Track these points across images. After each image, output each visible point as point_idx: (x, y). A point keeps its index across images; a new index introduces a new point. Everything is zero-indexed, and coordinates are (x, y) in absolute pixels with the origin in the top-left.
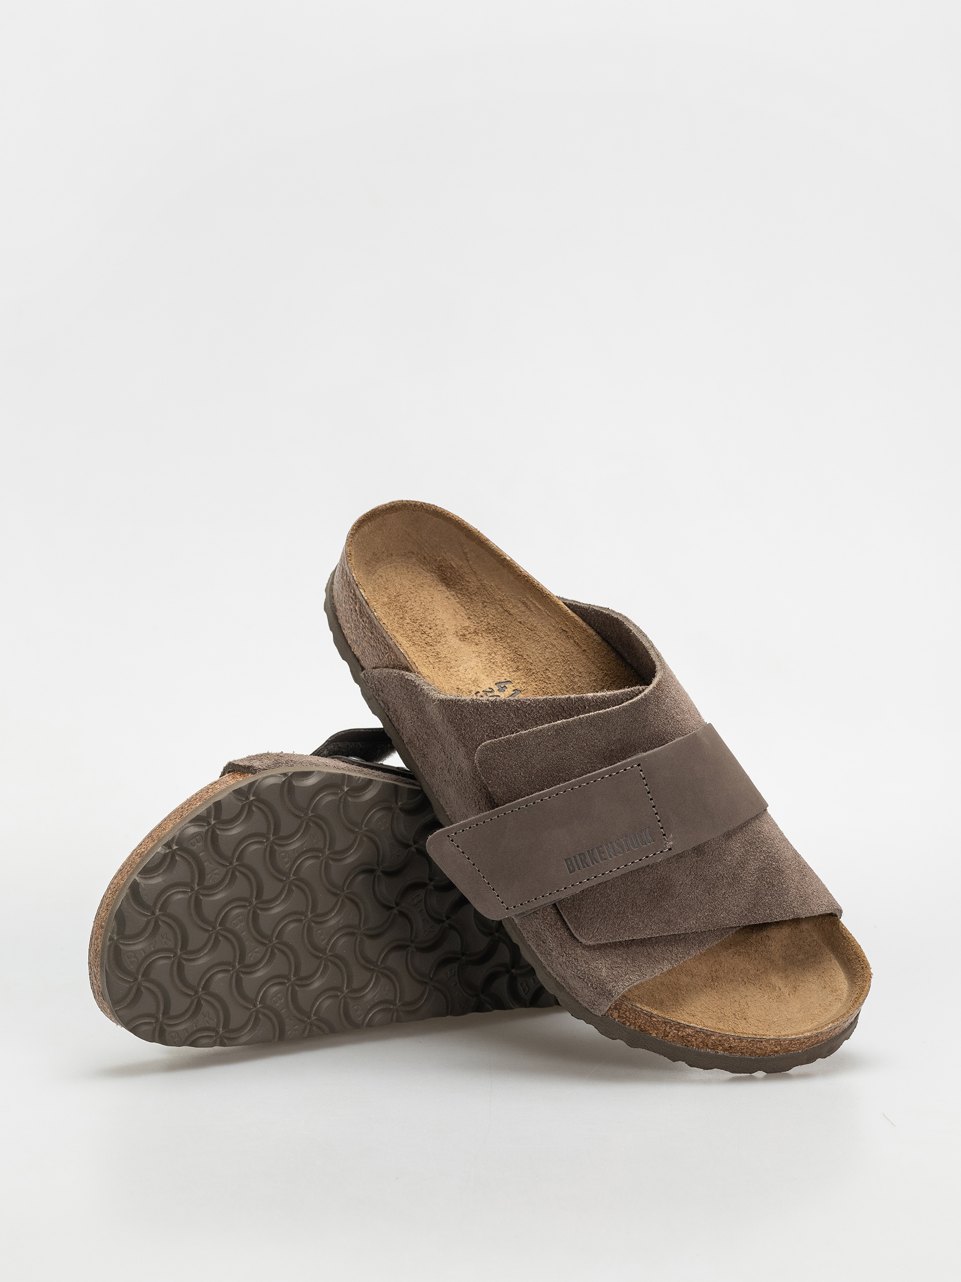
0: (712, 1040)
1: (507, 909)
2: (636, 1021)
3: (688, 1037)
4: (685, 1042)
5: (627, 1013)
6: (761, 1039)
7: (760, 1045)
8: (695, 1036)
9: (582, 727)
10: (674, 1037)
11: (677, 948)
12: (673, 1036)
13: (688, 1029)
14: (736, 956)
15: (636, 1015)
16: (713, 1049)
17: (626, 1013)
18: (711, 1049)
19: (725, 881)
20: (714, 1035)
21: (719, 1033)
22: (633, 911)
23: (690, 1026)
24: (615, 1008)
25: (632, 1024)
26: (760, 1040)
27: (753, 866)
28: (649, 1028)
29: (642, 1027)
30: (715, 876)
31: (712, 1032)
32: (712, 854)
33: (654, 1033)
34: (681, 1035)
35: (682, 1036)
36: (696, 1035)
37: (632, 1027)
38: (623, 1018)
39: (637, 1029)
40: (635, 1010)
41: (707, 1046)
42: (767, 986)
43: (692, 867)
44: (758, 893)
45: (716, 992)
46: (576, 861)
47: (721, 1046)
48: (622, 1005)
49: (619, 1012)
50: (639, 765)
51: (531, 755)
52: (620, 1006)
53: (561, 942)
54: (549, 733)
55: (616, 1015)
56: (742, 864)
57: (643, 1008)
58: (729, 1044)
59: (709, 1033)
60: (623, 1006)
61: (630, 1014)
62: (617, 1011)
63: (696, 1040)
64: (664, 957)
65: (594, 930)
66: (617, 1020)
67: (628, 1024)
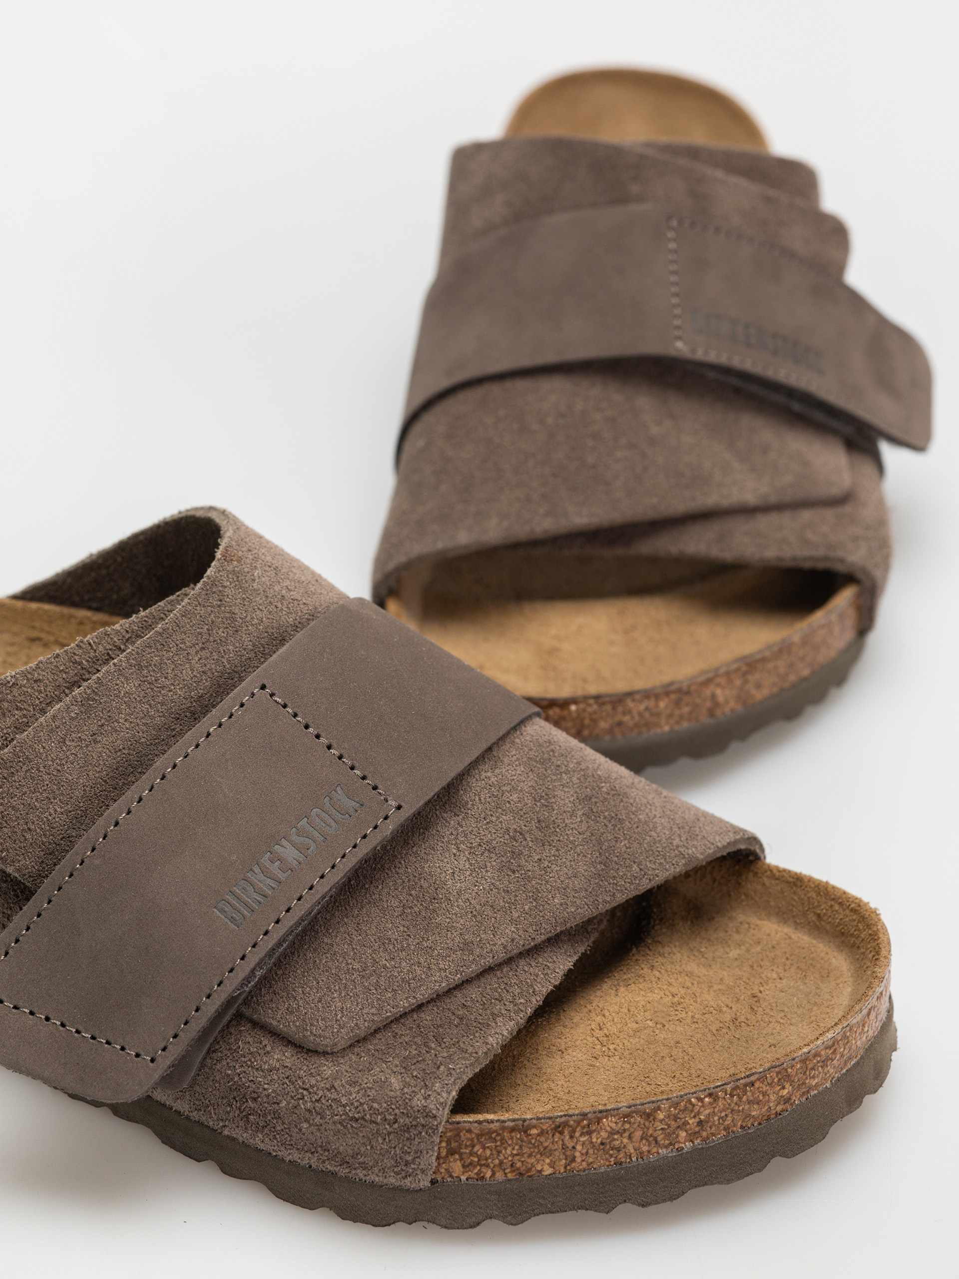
0: (661, 1121)
1: (152, 1060)
2: (502, 1157)
3: (614, 1140)
4: (611, 1156)
5: (477, 1148)
6: (748, 1076)
7: (753, 1094)
8: (625, 1130)
9: (126, 678)
10: (587, 1153)
11: (508, 991)
12: (584, 1151)
13: (606, 1117)
14: (622, 989)
15: (496, 1141)
16: (671, 1144)
17: (475, 1149)
18: (666, 1147)
19: (528, 839)
20: (659, 1108)
21: (667, 1099)
22: (389, 954)
23: (607, 1111)
24: (451, 1152)
25: (496, 1169)
26: (748, 1080)
27: (565, 798)
28: (533, 1160)
29: (519, 1164)
30: (507, 837)
31: (653, 1102)
32: (480, 800)
33: (546, 1167)
34: (599, 1141)
35: (602, 1144)
36: (627, 1126)
37: (499, 1176)
38: (475, 1167)
39: (510, 1176)
40: (490, 1132)
41: (656, 1142)
42: (704, 1014)
43: (456, 838)
44: (600, 843)
45: (620, 1058)
46: (238, 898)
47: (681, 1129)
48: (458, 1135)
49: (461, 1154)
50: (263, 687)
51: (59, 768)
52: (458, 1138)
53: (288, 1074)
54: (73, 715)
55: (456, 1167)
56: (544, 798)
57: (502, 1118)
58: (694, 1117)
59: (648, 1108)
60: (463, 1138)
61: (484, 1148)
62: (457, 1156)
63: (630, 1138)
64: (493, 1014)
65: (336, 1015)
66: (463, 1178)
67: (489, 1174)
